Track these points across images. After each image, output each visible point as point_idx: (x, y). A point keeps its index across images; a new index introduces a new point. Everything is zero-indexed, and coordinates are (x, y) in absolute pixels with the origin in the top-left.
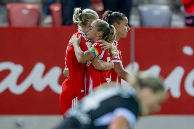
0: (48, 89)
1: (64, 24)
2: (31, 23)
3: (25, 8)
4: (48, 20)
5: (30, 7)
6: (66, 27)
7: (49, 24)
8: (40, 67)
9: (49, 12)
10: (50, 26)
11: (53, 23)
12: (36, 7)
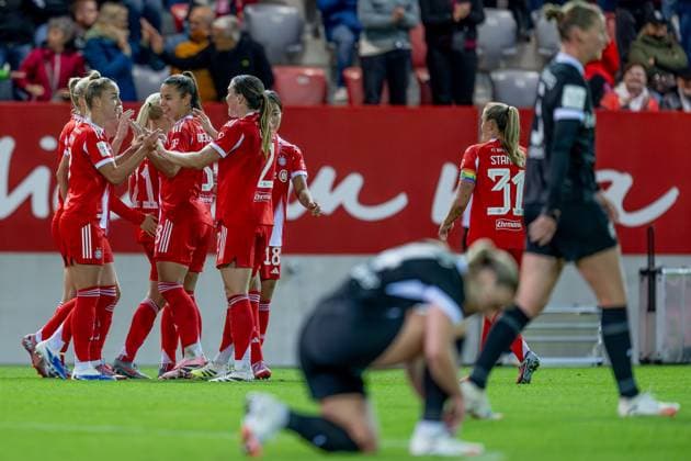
0: (341, 209)
1: (367, 101)
2: (312, 100)
3: (303, 75)
4: (341, 95)
5: (310, 72)
6: (369, 108)
7: (342, 101)
8: (327, 174)
9: (343, 82)
10: (345, 104)
11: (350, 100)
12: (321, 72)
